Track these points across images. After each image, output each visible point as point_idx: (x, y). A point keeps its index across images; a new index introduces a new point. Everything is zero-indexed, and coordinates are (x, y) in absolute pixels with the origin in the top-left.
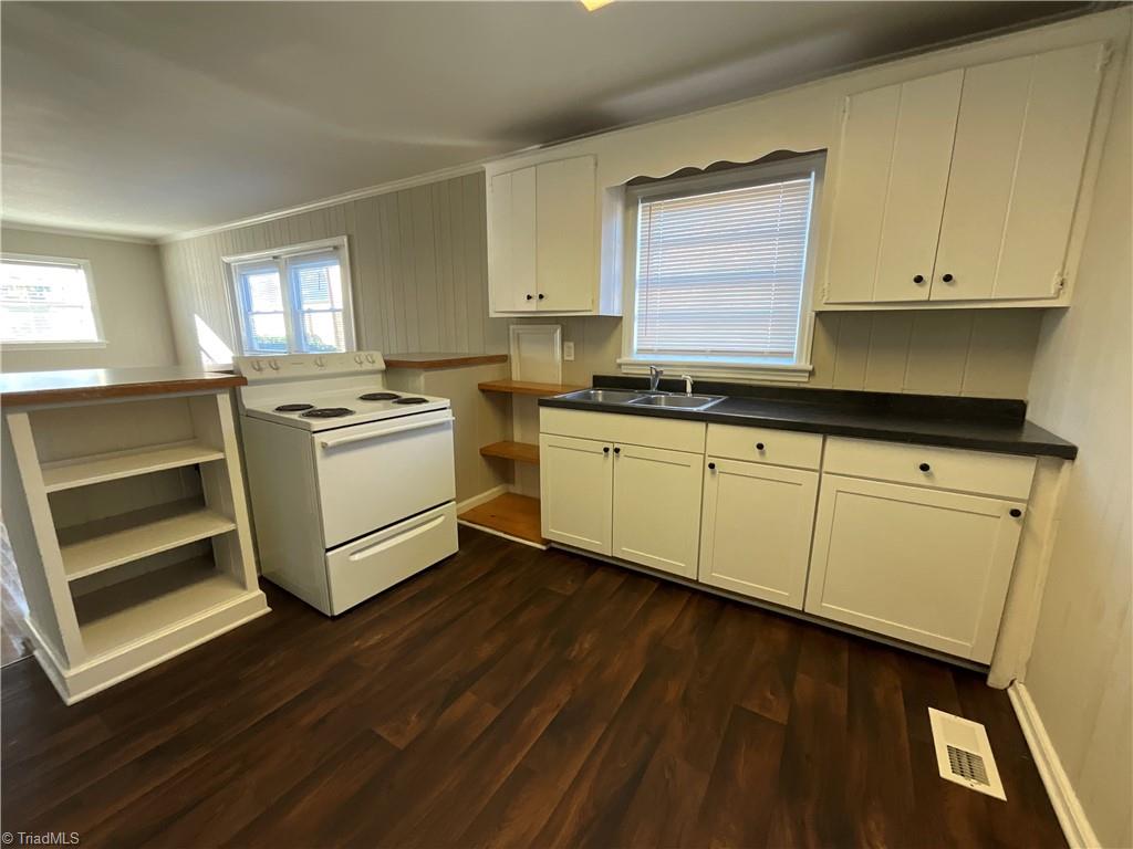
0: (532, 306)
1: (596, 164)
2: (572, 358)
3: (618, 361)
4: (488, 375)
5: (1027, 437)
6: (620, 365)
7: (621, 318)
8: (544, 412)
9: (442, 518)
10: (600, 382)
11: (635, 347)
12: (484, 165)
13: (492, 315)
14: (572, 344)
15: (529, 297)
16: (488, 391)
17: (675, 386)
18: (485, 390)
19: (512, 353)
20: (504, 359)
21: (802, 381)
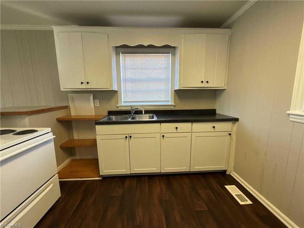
0: (84, 86)
1: (108, 37)
2: (98, 105)
3: (117, 105)
4: (60, 114)
5: (217, 117)
6: (118, 107)
7: (117, 91)
8: (98, 127)
9: (52, 185)
10: (111, 113)
11: (123, 100)
12: (53, 27)
13: (62, 89)
14: (98, 100)
15: (82, 83)
16: (61, 121)
17: (139, 112)
18: (59, 121)
19: (70, 105)
20: (66, 107)
21: (172, 108)
